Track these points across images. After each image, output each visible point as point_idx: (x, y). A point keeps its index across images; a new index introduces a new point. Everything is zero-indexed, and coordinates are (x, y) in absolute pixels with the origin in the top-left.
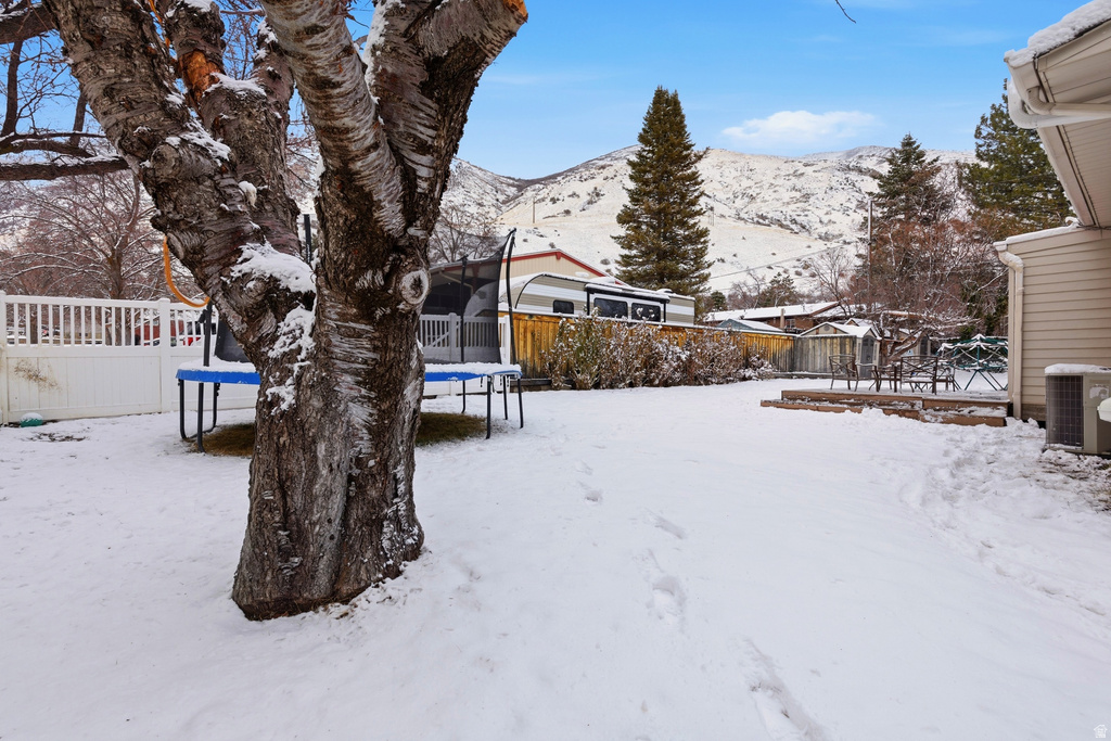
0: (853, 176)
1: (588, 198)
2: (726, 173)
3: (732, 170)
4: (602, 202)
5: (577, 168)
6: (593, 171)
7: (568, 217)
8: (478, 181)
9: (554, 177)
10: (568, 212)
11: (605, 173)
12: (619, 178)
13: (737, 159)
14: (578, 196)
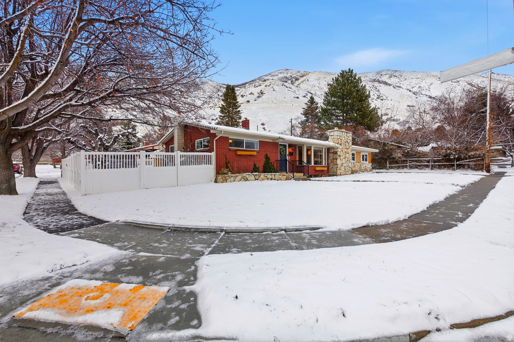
0: (376, 84)
1: (258, 95)
2: (321, 83)
3: (324, 81)
4: (264, 97)
5: (255, 80)
6: (260, 82)
7: (248, 104)
8: (209, 86)
9: (245, 84)
10: (248, 101)
11: (266, 83)
12: (272, 86)
13: (326, 76)
14: (253, 94)
